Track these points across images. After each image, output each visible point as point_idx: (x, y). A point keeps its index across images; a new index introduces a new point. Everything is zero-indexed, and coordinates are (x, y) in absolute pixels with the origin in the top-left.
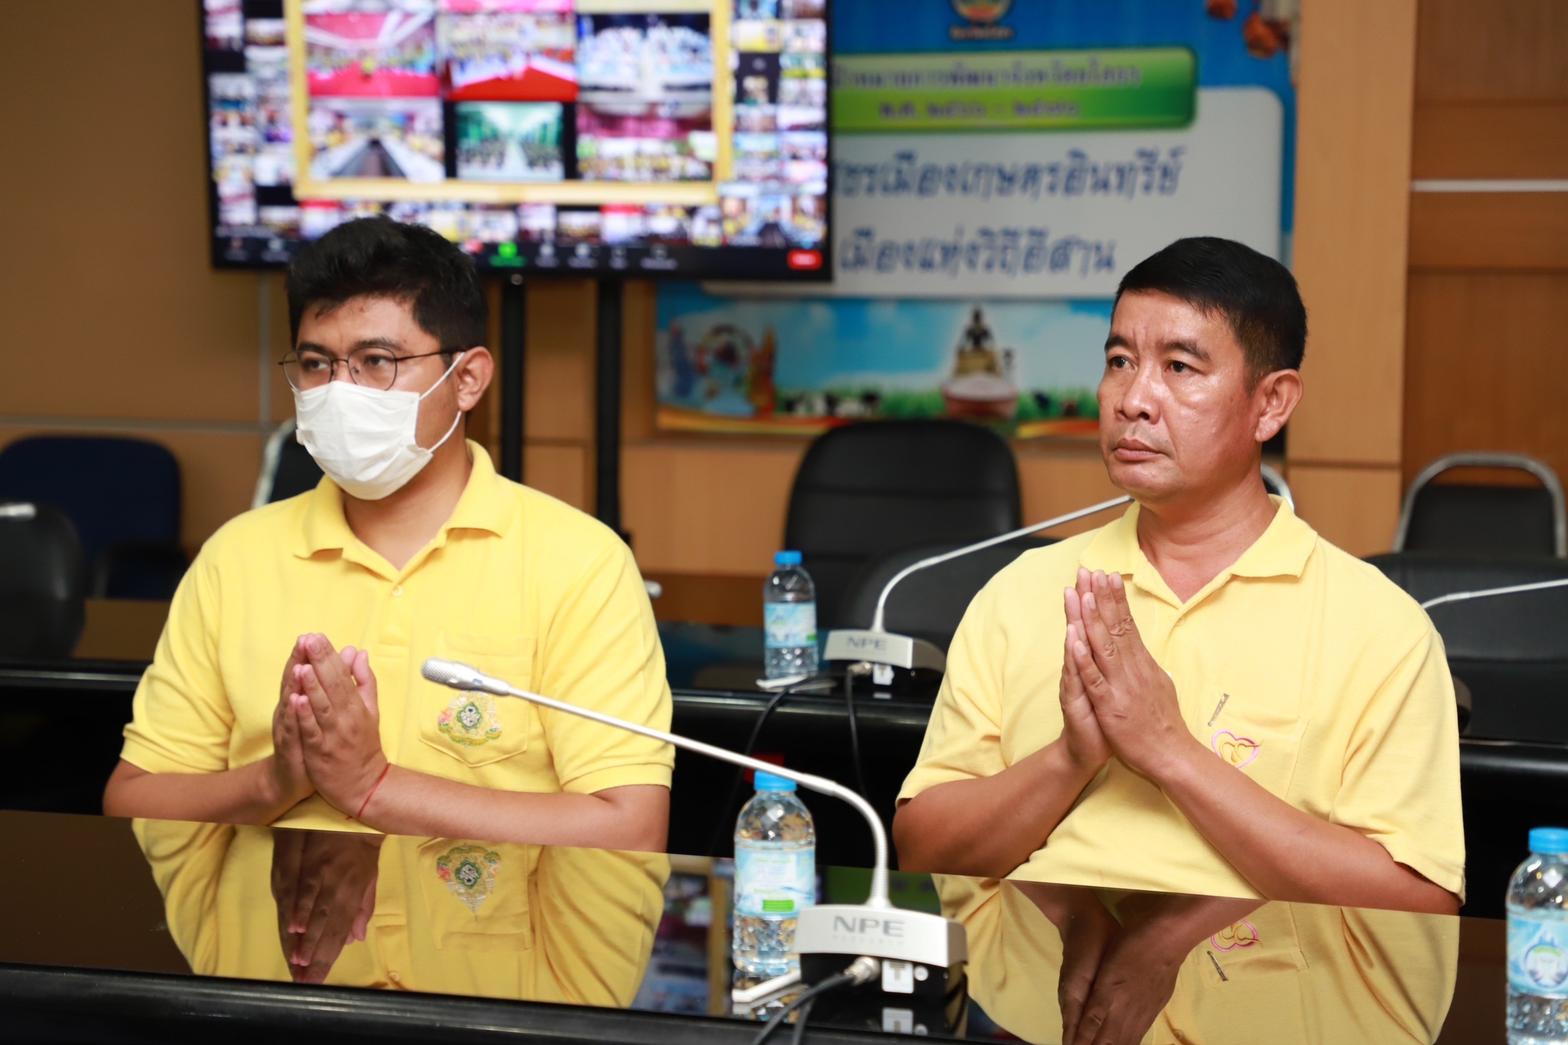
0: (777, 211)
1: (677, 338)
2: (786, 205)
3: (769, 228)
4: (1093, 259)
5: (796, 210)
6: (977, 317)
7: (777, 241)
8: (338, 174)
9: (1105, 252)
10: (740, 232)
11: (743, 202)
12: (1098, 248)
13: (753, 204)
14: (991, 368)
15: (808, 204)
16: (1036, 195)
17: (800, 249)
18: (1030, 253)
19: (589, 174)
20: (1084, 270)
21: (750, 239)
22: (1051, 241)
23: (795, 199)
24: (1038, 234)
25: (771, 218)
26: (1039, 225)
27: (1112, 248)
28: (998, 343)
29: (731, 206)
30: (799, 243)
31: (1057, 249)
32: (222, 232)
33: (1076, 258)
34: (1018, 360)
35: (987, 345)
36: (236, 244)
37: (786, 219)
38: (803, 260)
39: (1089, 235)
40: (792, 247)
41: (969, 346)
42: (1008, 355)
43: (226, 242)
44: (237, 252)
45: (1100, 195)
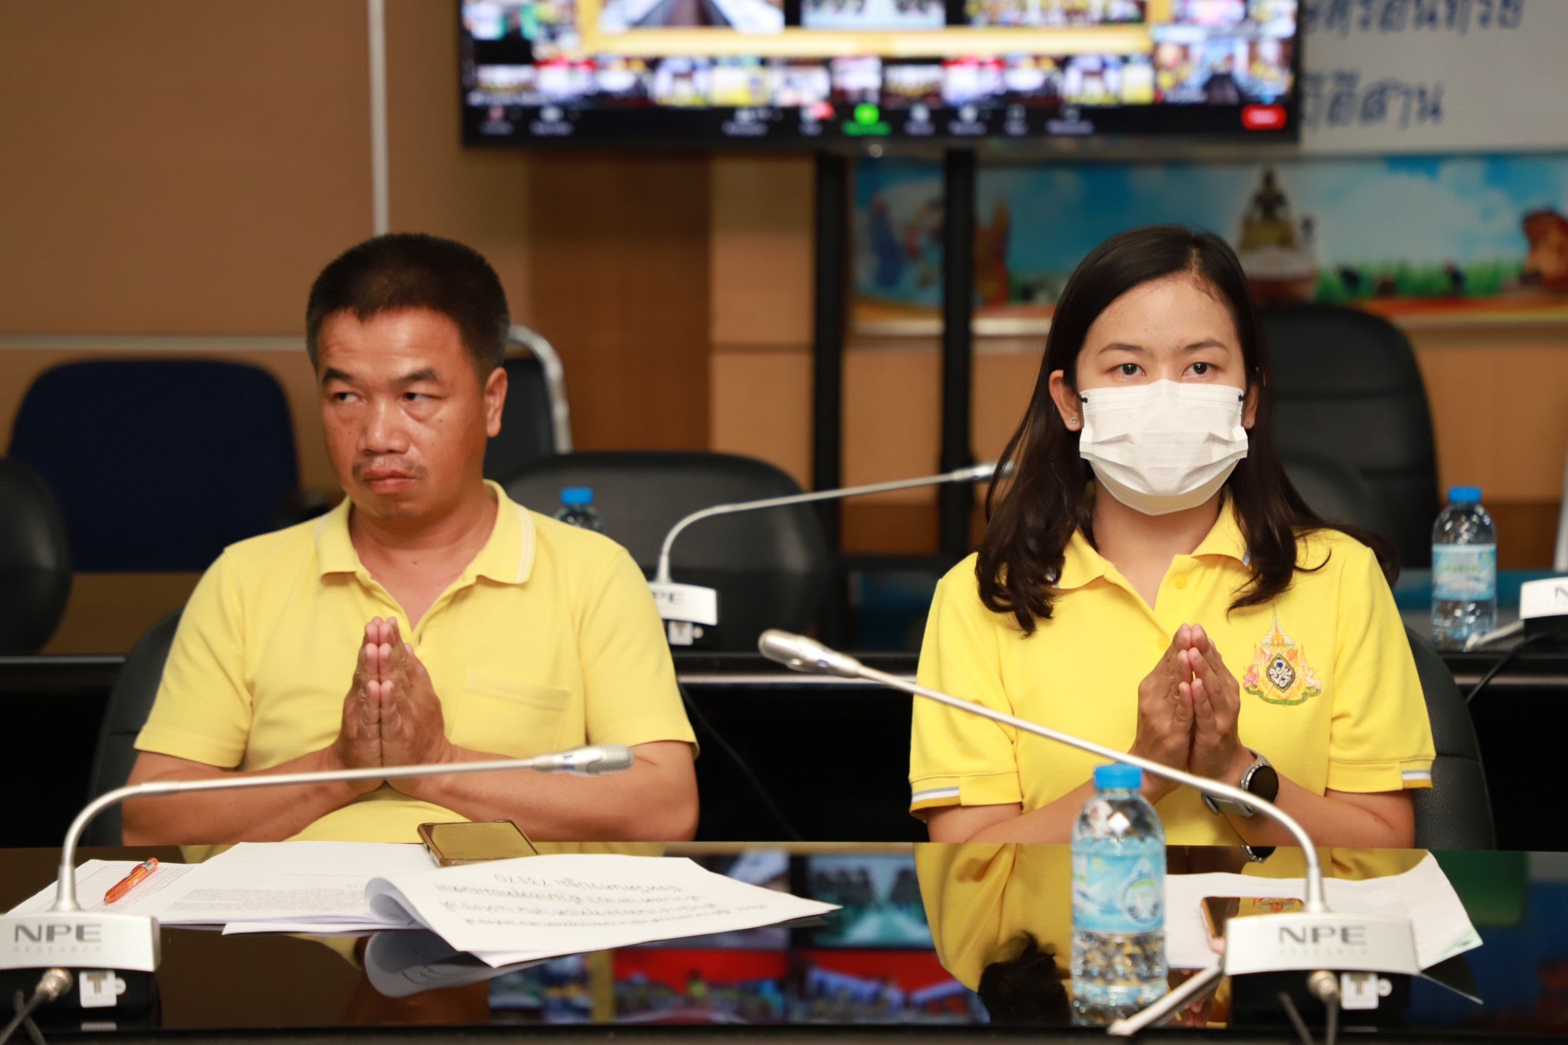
0: (1230, 58)
1: (880, 216)
2: (1241, 51)
3: (1218, 80)
4: (1415, 105)
5: (1253, 56)
6: (1269, 180)
7: (1231, 96)
8: (639, 24)
9: (1430, 97)
10: (1179, 85)
11: (1185, 50)
12: (1422, 93)
13: (1197, 52)
14: (1286, 241)
15: (1270, 51)
16: (1344, 32)
17: (1258, 104)
18: (1336, 101)
19: (981, 19)
20: (1404, 120)
21: (1192, 93)
22: (1362, 86)
23: (1253, 46)
24: (1346, 79)
25: (1222, 69)
26: (1347, 66)
27: (1439, 92)
28: (1296, 210)
29: (1168, 54)
30: (1257, 97)
31: (1371, 95)
32: (476, 99)
33: (1394, 105)
34: (1321, 231)
35: (1280, 213)
36: (496, 114)
37: (1241, 69)
38: (1262, 118)
39: (1411, 78)
40: (1248, 101)
41: (1258, 215)
42: (1308, 225)
43: (482, 112)
44: (497, 124)
45: (1425, 30)
